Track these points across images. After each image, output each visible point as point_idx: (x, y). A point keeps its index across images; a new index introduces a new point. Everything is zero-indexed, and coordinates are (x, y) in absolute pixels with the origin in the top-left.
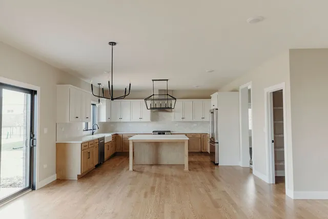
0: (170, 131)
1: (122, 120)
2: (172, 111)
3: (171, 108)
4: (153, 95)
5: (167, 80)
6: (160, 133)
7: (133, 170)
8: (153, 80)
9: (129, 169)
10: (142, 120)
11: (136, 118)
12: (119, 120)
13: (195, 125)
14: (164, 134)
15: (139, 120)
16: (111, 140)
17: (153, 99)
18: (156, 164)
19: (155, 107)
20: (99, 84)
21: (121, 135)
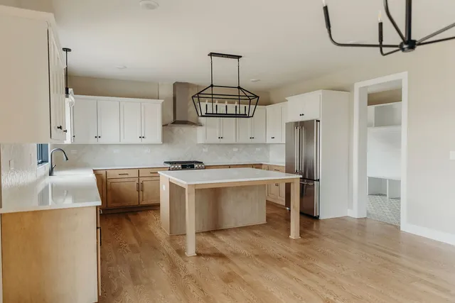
0: (201, 163)
1: (101, 141)
4: (212, 86)
5: (239, 57)
6: (187, 166)
8: (211, 54)
10: (144, 141)
12: (95, 141)
14: (192, 167)
15: (139, 141)
17: (212, 94)
18: (215, 231)
19: (215, 112)
20: (67, 50)
21: (104, 173)
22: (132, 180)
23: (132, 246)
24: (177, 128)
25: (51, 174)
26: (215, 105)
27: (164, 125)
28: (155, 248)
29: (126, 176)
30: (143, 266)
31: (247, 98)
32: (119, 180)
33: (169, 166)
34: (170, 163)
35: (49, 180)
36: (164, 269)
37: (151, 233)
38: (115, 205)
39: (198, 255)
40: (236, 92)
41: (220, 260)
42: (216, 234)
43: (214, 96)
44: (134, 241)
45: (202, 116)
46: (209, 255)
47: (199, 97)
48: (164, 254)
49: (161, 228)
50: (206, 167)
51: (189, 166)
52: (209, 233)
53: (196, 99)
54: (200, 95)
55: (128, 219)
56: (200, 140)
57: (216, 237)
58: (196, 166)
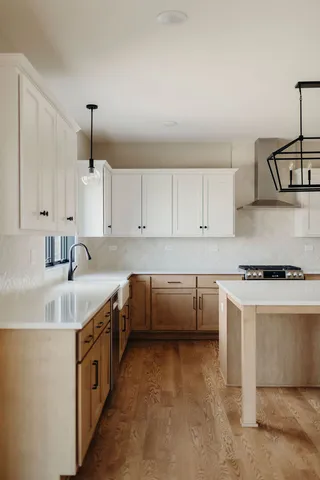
0: (299, 268)
1: (146, 233)
2: (296, 205)
4: (301, 138)
7: (260, 424)
10: (207, 232)
12: (137, 233)
14: (281, 275)
15: (199, 233)
17: (301, 153)
18: (305, 388)
19: (306, 182)
20: (92, 107)
21: (147, 278)
22: (185, 291)
23: (165, 394)
24: (261, 213)
25: (70, 278)
26: (305, 171)
27: (239, 209)
28: (197, 403)
29: (179, 286)
30: (168, 430)
32: (167, 291)
33: (243, 272)
34: (246, 268)
35: (68, 286)
36: (197, 442)
37: (201, 376)
38: (162, 327)
39: (261, 426)
41: (295, 445)
42: (306, 394)
43: (304, 156)
44: (171, 387)
45: (283, 190)
46: (279, 431)
47: (275, 159)
48: (206, 416)
49: (218, 372)
50: (305, 277)
51: (277, 273)
52: (294, 390)
53: (272, 162)
54: (277, 156)
55: (177, 351)
56: (299, 232)
57: (302, 399)
58: (288, 274)
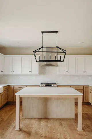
0: (56, 84)
1: (14, 73)
2: (57, 66)
3: (60, 61)
4: (43, 47)
5: (57, 32)
6: (48, 85)
7: (20, 129)
8: (42, 32)
9: (15, 127)
10: (31, 73)
11: (26, 72)
12: (11, 73)
13: (77, 78)
14: (50, 86)
15: (29, 73)
16: (2, 91)
17: (43, 51)
18: (44, 119)
31: (63, 52)
33: (40, 85)
40: (55, 49)
52: (40, 119)
58: (52, 85)
